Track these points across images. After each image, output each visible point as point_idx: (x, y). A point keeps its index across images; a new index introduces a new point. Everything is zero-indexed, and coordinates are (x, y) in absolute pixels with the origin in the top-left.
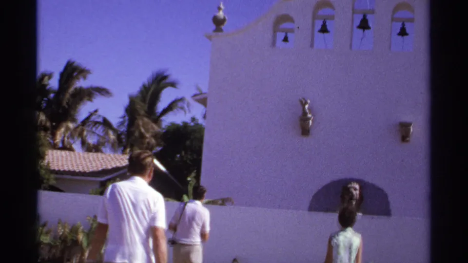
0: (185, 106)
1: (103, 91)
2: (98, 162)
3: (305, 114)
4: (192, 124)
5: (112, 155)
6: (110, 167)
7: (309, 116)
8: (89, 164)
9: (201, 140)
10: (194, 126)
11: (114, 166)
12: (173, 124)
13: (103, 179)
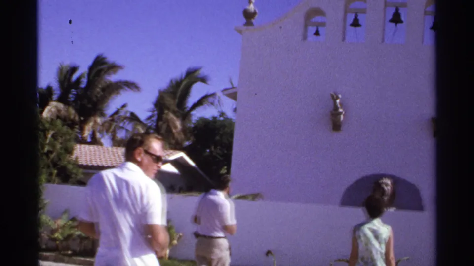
0: (216, 101)
1: (131, 85)
3: (336, 108)
4: (222, 118)
9: (231, 135)
10: (223, 120)
12: (202, 119)
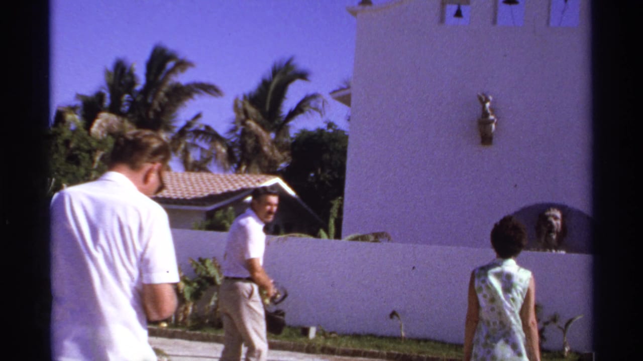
0: (320, 105)
1: (209, 89)
2: (203, 186)
3: (485, 114)
4: (331, 130)
5: (222, 175)
6: (219, 192)
7: (492, 117)
8: (190, 188)
9: (344, 153)
10: (332, 133)
11: (225, 190)
12: (304, 132)
13: (210, 208)
